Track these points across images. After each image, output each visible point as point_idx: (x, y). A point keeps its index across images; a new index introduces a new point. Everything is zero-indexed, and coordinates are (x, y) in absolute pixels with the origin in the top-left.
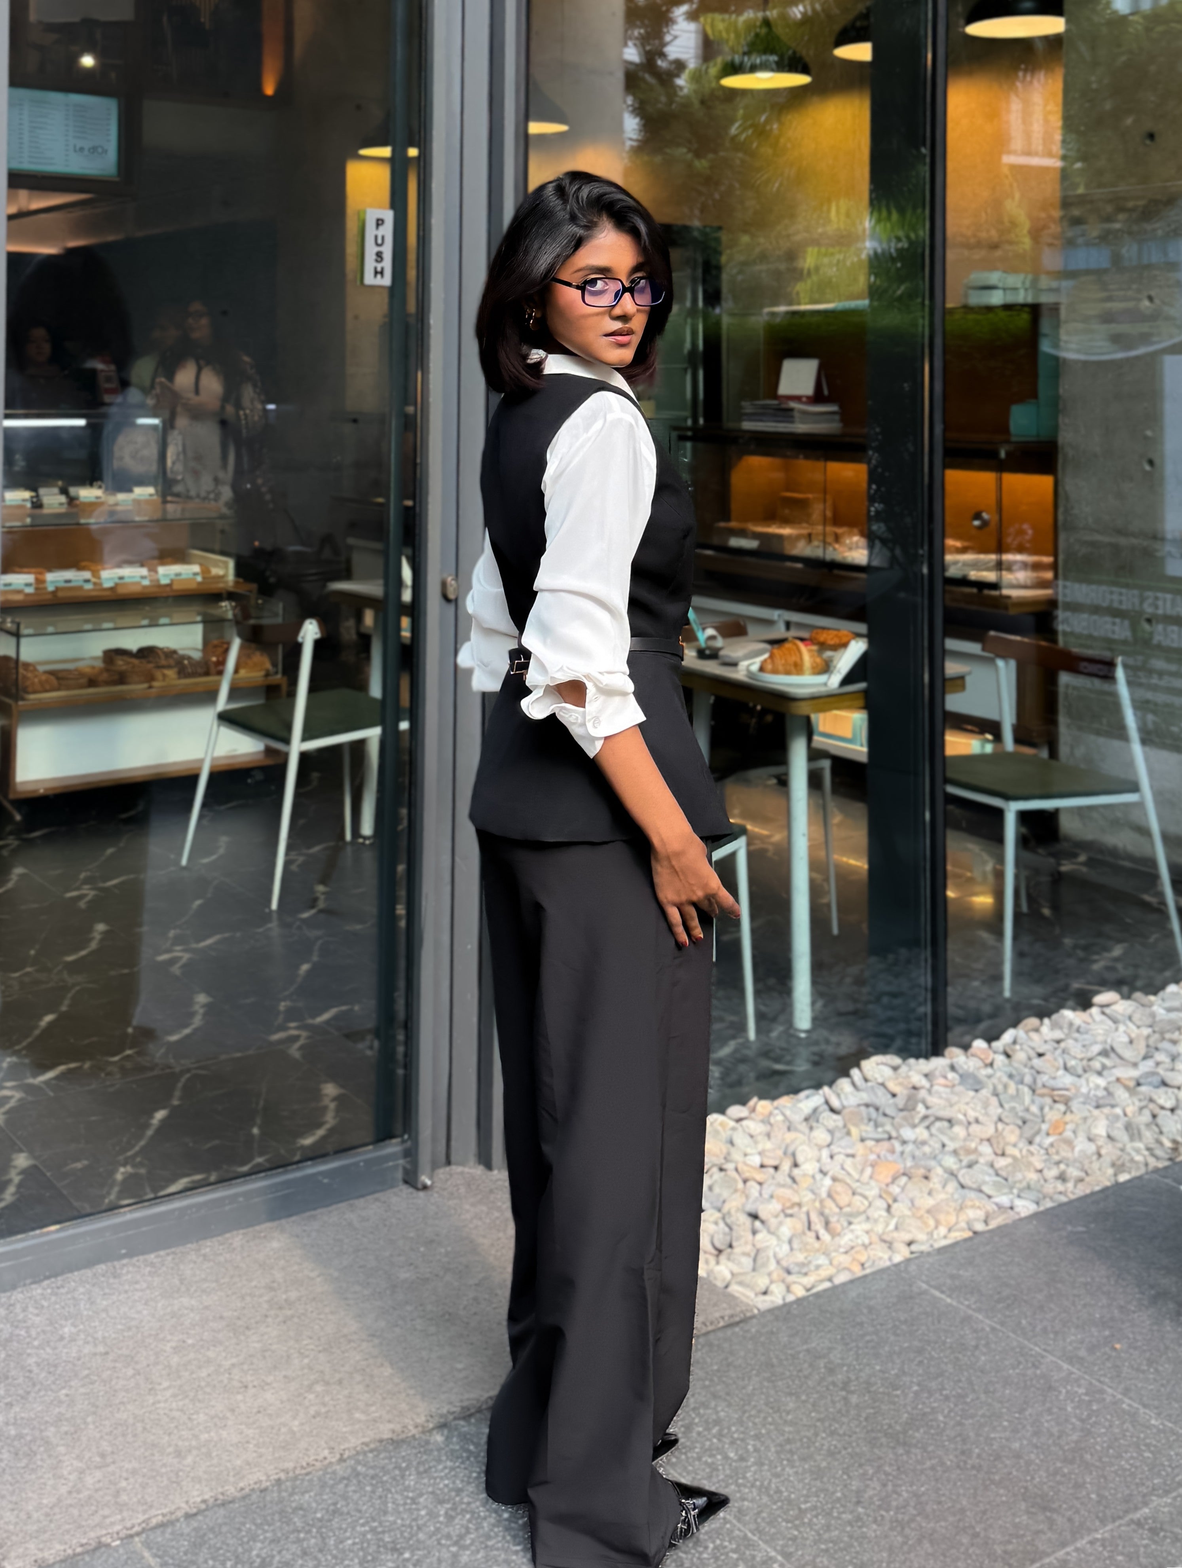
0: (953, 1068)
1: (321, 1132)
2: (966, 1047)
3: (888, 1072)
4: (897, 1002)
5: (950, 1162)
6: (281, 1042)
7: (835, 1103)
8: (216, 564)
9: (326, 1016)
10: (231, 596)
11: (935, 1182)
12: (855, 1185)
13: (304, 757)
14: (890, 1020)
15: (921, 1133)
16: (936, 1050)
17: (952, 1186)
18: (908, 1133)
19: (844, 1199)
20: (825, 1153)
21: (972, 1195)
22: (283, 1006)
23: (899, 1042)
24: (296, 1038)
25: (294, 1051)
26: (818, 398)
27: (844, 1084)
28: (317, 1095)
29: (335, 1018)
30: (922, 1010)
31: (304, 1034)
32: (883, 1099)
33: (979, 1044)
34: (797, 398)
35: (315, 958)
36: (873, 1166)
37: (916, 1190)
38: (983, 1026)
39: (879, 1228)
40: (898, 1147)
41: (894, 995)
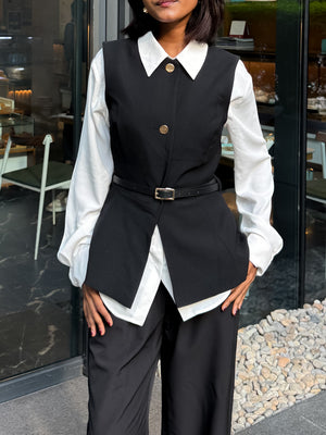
0: (307, 314)
1: (48, 349)
2: (312, 303)
3: (282, 316)
4: (283, 283)
5: (309, 356)
6: (31, 306)
7: (262, 332)
8: (7, 102)
9: (51, 294)
10: (13, 116)
11: (304, 367)
12: (271, 368)
13: (47, 193)
14: (280, 292)
15: (297, 343)
16: (300, 306)
17: (311, 368)
18: (291, 343)
19: (267, 376)
20: (258, 354)
21: (319, 371)
22: (32, 290)
23: (285, 303)
24: (38, 304)
25: (37, 310)
26: (245, 36)
27: (264, 321)
28: (47, 331)
29: (54, 295)
30: (292, 287)
31: (42, 302)
32: (280, 328)
33: (317, 302)
34: (237, 36)
35: (46, 267)
36: (278, 359)
37: (296, 369)
38: (318, 294)
39: (282, 389)
40: (287, 350)
41: (281, 280)
